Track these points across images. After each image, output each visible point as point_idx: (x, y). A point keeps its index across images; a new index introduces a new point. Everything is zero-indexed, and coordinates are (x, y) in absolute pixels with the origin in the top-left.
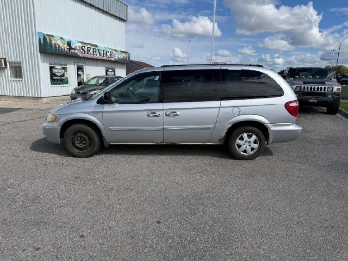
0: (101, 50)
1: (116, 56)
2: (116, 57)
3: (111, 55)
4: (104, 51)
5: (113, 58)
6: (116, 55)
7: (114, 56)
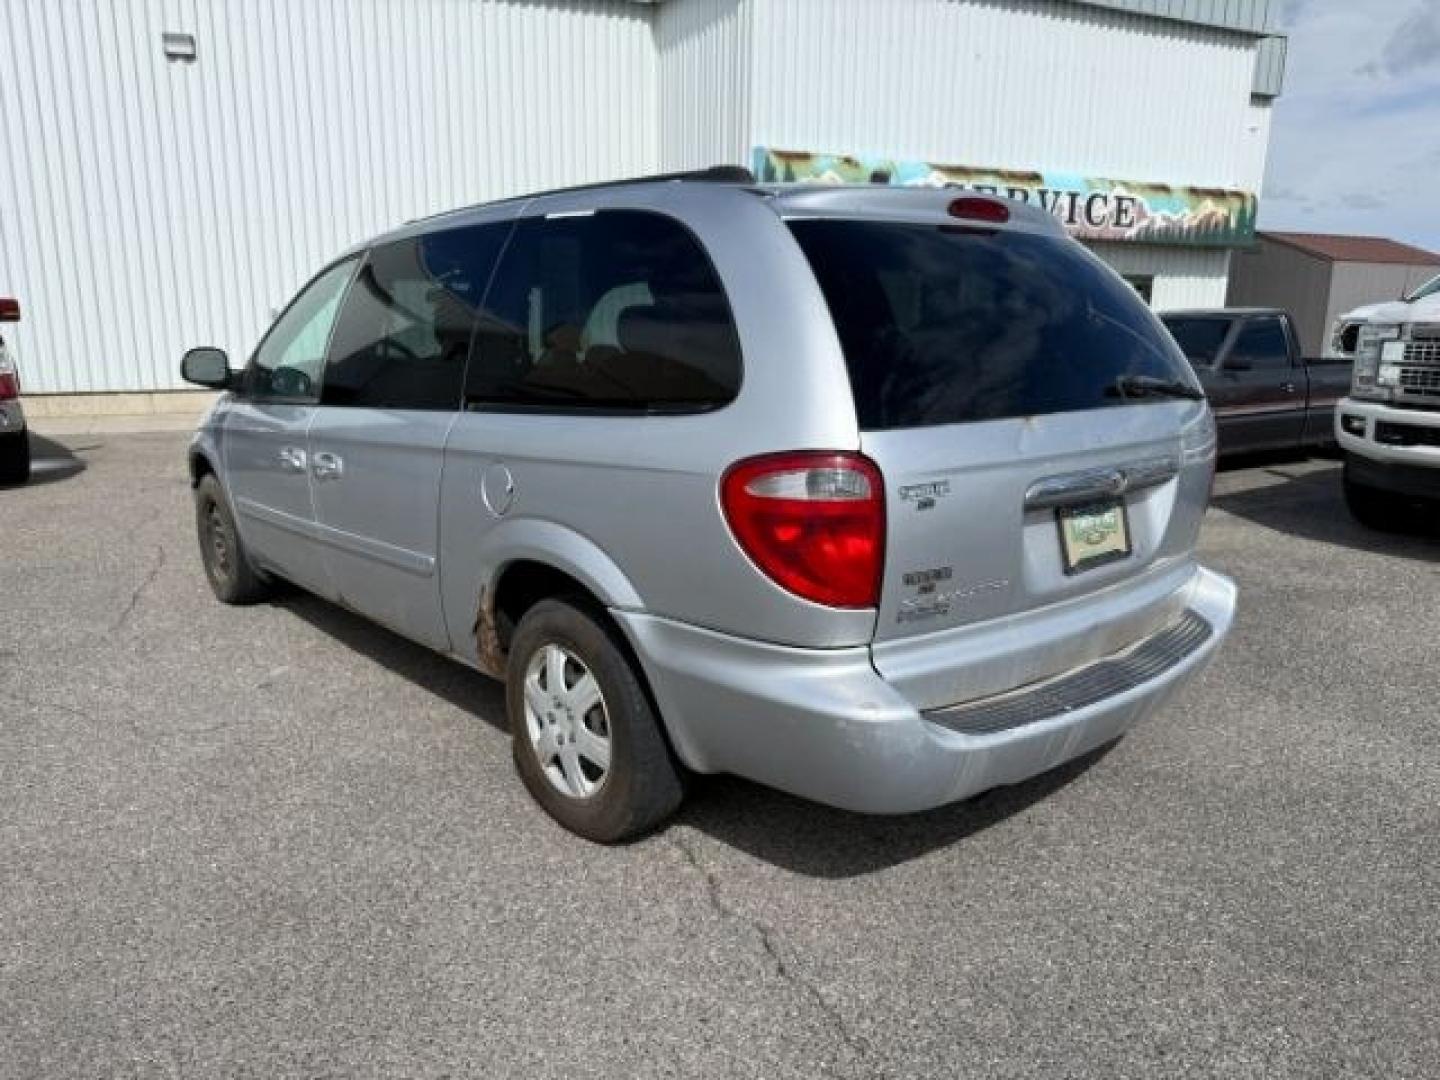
0: (1057, 194)
1: (1150, 213)
2: (1153, 221)
3: (1120, 211)
4: (1073, 196)
5: (1130, 225)
6: (1155, 210)
7: (1142, 214)
